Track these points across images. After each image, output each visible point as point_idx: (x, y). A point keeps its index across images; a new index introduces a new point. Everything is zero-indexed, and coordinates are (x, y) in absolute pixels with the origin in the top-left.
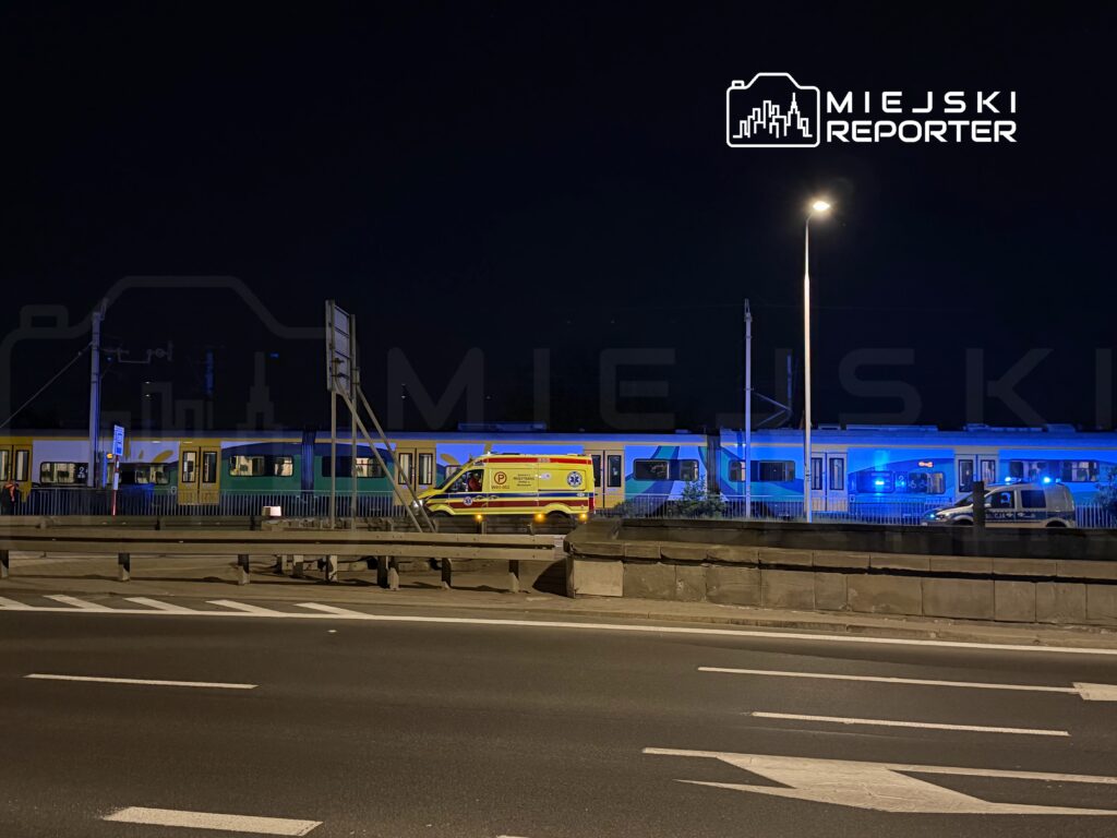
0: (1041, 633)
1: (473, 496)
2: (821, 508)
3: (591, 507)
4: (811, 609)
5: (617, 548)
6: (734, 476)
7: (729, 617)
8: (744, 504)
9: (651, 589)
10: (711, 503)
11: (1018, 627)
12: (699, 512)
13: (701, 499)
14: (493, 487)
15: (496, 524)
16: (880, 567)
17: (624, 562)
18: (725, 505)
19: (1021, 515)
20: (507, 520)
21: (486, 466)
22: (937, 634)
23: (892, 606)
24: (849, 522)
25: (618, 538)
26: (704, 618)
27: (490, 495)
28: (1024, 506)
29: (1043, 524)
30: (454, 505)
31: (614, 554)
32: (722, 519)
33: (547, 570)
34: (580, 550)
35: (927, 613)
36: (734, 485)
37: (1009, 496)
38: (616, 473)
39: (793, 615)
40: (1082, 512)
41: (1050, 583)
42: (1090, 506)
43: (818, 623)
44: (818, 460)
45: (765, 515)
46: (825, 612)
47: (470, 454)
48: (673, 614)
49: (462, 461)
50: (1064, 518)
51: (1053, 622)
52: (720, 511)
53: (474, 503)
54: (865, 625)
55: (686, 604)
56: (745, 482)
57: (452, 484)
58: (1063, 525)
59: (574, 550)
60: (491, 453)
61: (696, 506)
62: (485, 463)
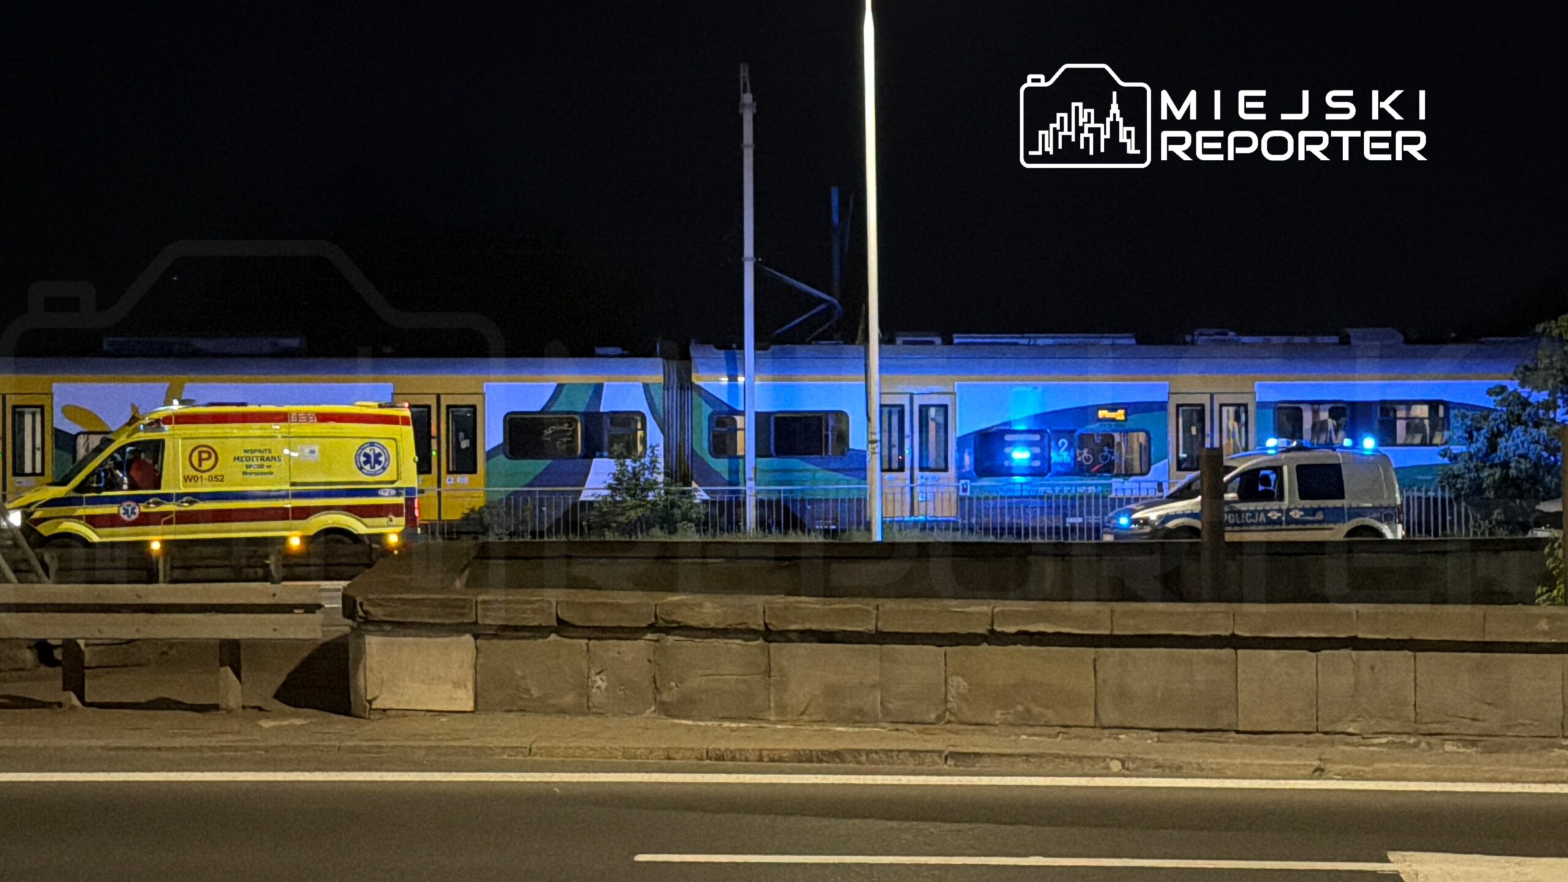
0: (1329, 752)
1: (139, 499)
2: (902, 512)
3: (411, 521)
4: (875, 722)
5: (459, 606)
6: (722, 444)
7: (703, 745)
8: (741, 504)
9: (536, 692)
10: (673, 505)
11: (1283, 743)
12: (647, 524)
13: (651, 496)
14: (187, 479)
15: (190, 560)
16: (1012, 629)
17: (476, 637)
18: (702, 510)
19: (1296, 514)
21: (169, 432)
22: (1123, 762)
23: (1036, 710)
24: (958, 537)
25: (467, 585)
26: (651, 751)
27: (180, 496)
28: (1303, 496)
29: (1337, 532)
30: (93, 521)
31: (454, 620)
32: (694, 537)
33: (307, 659)
34: (377, 613)
35: (1106, 722)
36: (721, 465)
37: (1273, 477)
38: (465, 444)
39: (836, 736)
40: (1414, 506)
41: (1344, 652)
42: (1431, 494)
43: (886, 751)
44: (895, 410)
45: (787, 528)
46: (901, 726)
47: (133, 406)
48: (585, 743)
49: (114, 420)
50: (1379, 520)
51: (1351, 730)
52: (690, 520)
53: (141, 514)
54: (981, 750)
55: (613, 722)
56: (743, 457)
57: (92, 474)
58: (1378, 533)
59: (361, 613)
60: (182, 402)
61: (640, 512)
62: (167, 427)
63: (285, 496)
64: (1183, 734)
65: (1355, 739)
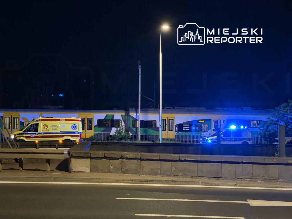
0: (238, 182)
1: (34, 134)
2: (165, 137)
3: (81, 138)
5: (88, 154)
6: (134, 125)
7: (129, 178)
8: (137, 136)
9: (101, 169)
10: (126, 136)
11: (230, 180)
12: (121, 139)
13: (122, 134)
14: (42, 130)
15: (42, 144)
16: (183, 159)
17: (91, 159)
18: (131, 137)
19: (233, 139)
20: (47, 143)
21: (39, 122)
22: (202, 183)
23: (187, 173)
24: (175, 142)
25: (90, 150)
26: (120, 179)
27: (41, 133)
28: (234, 136)
30: (27, 137)
31: (87, 156)
32: (129, 142)
33: (62, 162)
34: (74, 155)
35: (199, 175)
36: (134, 129)
38: (90, 125)
39: (152, 177)
40: (254, 138)
41: (240, 164)
42: (257, 136)
43: (161, 180)
44: (164, 120)
45: (145, 140)
46: (163, 176)
47: (34, 117)
48: (109, 178)
49: (30, 120)
50: (248, 140)
51: (241, 178)
52: (129, 138)
53: (35, 136)
54: (177, 180)
55: (114, 174)
56: (138, 128)
57: (26, 129)
58: (248, 143)
59: (71, 154)
60: (42, 117)
61: (120, 137)
62: (39, 121)
63: (59, 133)
64: (213, 178)
65: (242, 179)
